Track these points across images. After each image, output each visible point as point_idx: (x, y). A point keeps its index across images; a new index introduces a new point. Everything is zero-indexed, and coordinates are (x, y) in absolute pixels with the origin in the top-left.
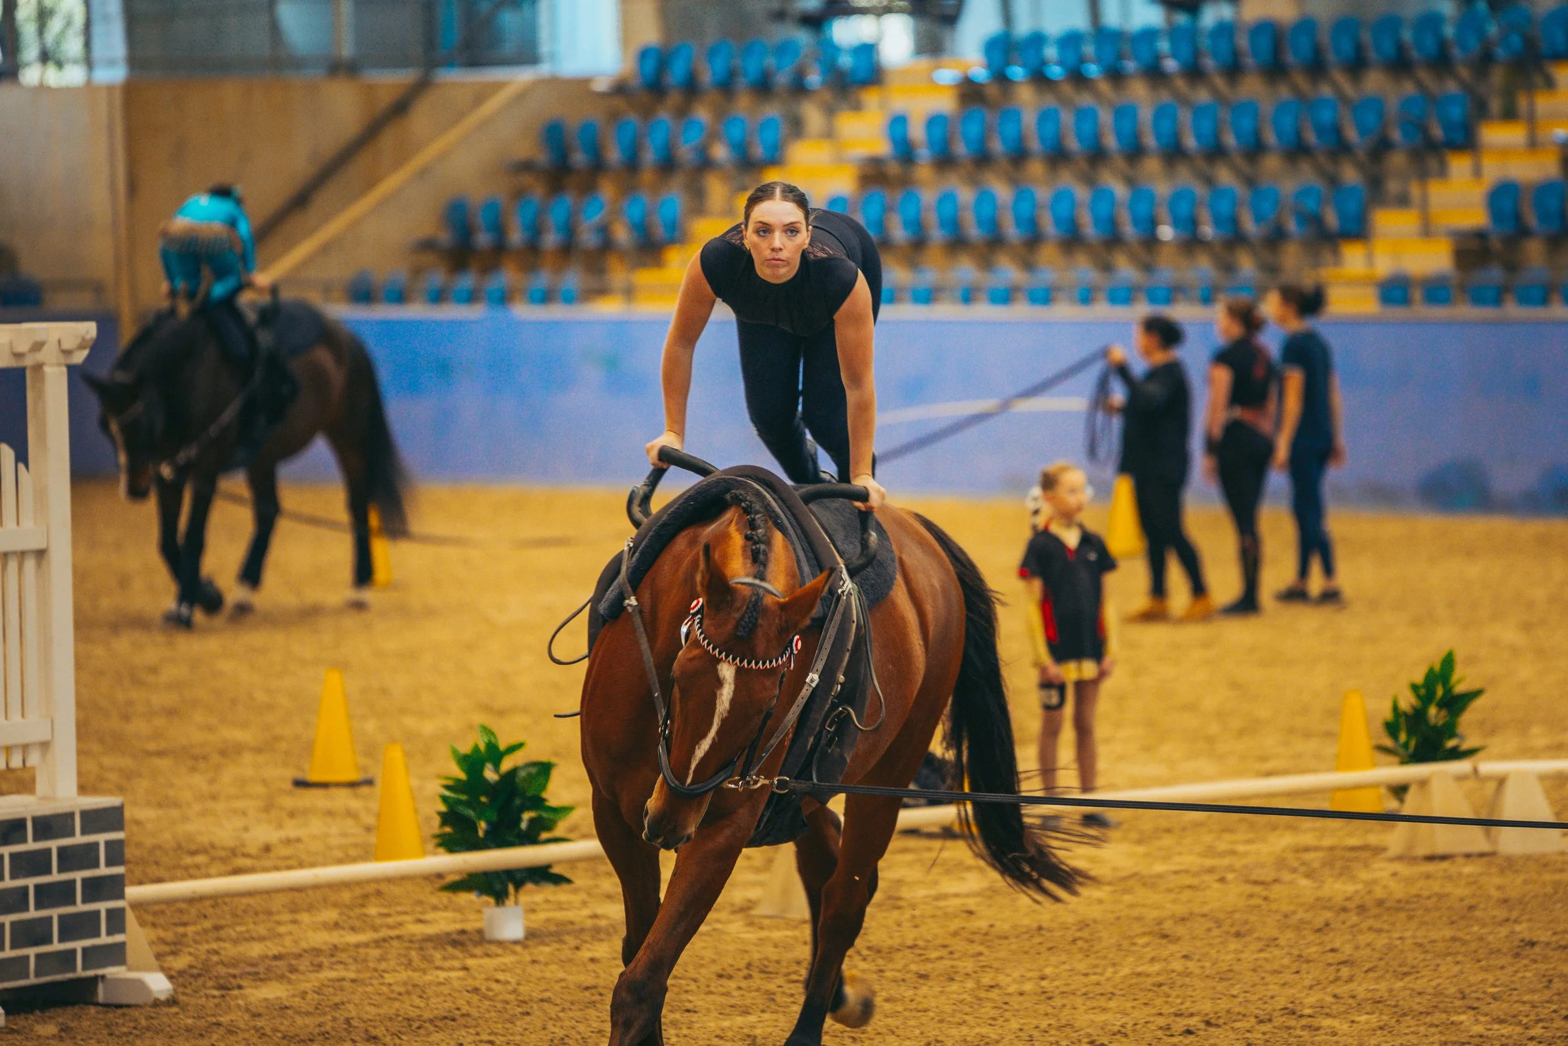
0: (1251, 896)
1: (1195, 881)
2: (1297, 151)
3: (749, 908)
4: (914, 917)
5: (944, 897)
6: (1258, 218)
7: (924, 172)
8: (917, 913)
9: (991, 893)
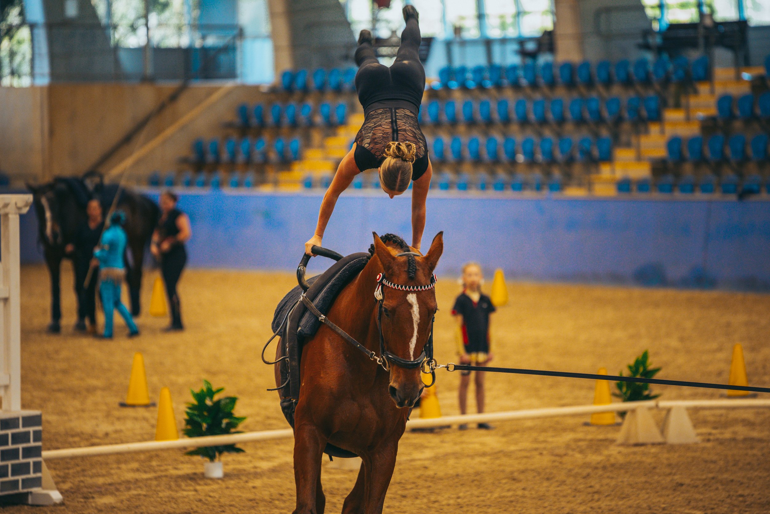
0: (554, 461)
1: (529, 454)
2: (580, 122)
3: (325, 465)
5: (414, 460)
9: (436, 459)
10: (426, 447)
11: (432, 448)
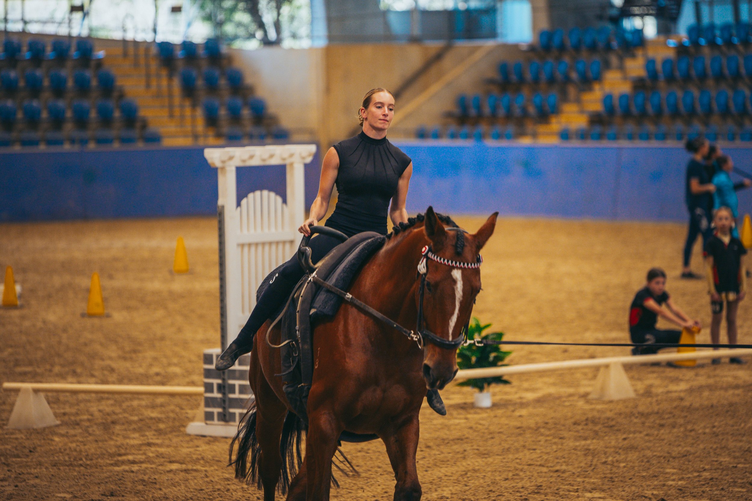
3: (587, 395)
5: (670, 392)
7: (662, 84)
8: (658, 399)
9: (691, 391)
10: (681, 380)
11: (688, 381)
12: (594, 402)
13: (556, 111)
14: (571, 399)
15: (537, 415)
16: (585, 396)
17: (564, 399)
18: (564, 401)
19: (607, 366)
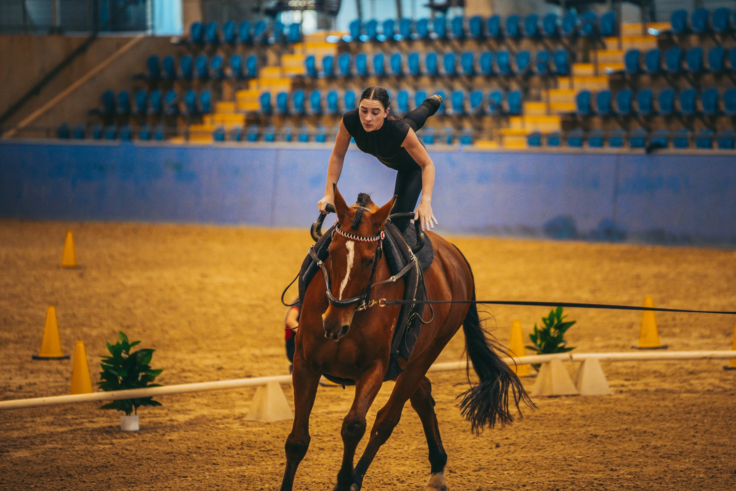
1: (444, 406)
2: (491, 76)
3: (242, 417)
4: (317, 421)
5: (331, 413)
6: (473, 106)
7: (322, 82)
8: (318, 420)
12: (250, 423)
13: (210, 110)
14: (226, 420)
15: (189, 440)
16: (240, 418)
17: (217, 421)
18: (218, 424)
19: (264, 386)
